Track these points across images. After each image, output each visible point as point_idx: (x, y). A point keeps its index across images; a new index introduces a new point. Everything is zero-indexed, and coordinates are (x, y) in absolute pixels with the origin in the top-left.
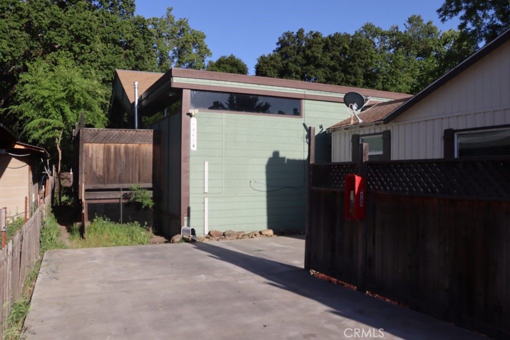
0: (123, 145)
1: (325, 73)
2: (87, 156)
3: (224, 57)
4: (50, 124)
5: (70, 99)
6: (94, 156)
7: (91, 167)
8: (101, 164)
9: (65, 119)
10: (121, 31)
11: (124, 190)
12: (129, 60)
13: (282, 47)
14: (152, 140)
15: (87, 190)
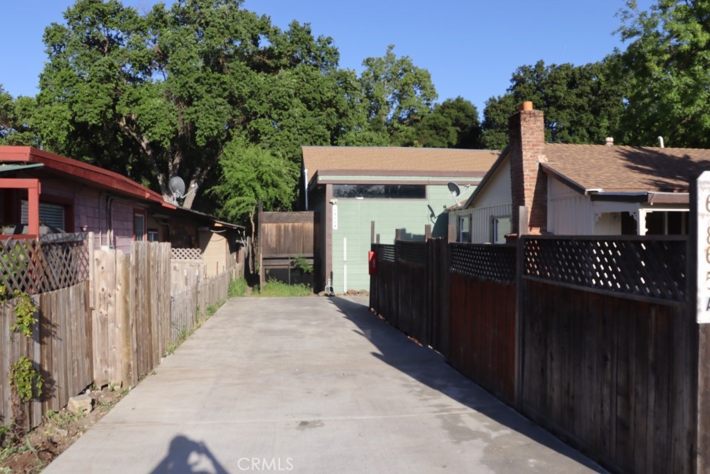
0: (291, 224)
1: (570, 115)
2: (264, 233)
3: (450, 100)
4: (244, 202)
5: (260, 179)
6: (269, 233)
7: (267, 241)
8: (274, 239)
9: (257, 197)
10: (321, 90)
11: (291, 258)
13: (517, 85)
14: (313, 219)
15: (264, 259)
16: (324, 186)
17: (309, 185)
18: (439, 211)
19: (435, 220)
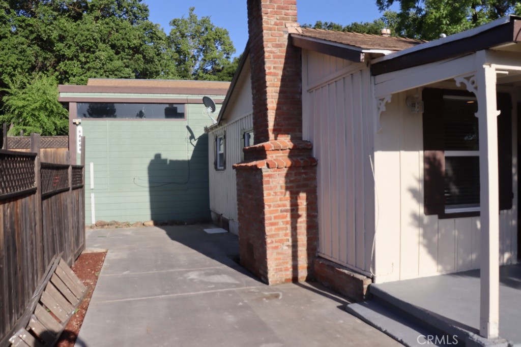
14: (67, 144)
16: (68, 104)
19: (195, 143)
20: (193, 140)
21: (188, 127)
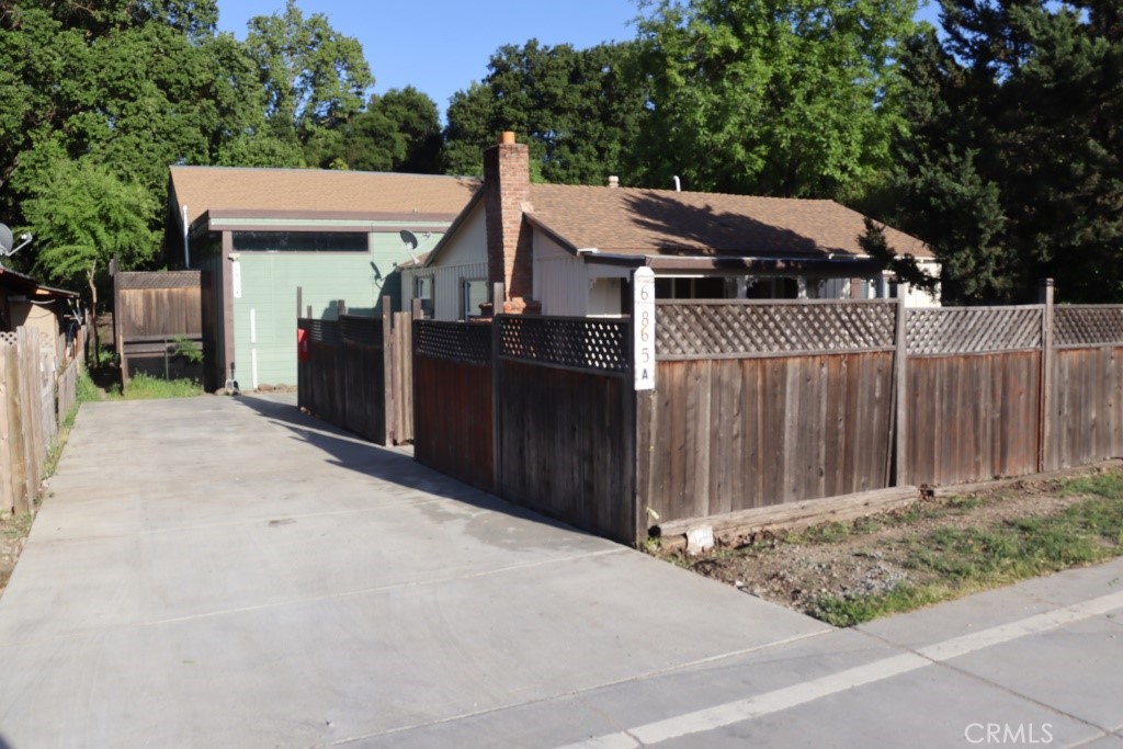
0: (166, 290)
1: (573, 122)
2: (124, 304)
3: (394, 91)
4: (76, 253)
5: (104, 217)
6: (133, 304)
7: (130, 316)
8: (141, 313)
9: (98, 243)
10: (190, 69)
11: (170, 341)
12: (208, 118)
13: (497, 73)
14: (199, 283)
15: (126, 343)
16: (219, 235)
17: (190, 230)
18: (386, 271)
19: (381, 284)
20: (378, 281)
21: (373, 264)
